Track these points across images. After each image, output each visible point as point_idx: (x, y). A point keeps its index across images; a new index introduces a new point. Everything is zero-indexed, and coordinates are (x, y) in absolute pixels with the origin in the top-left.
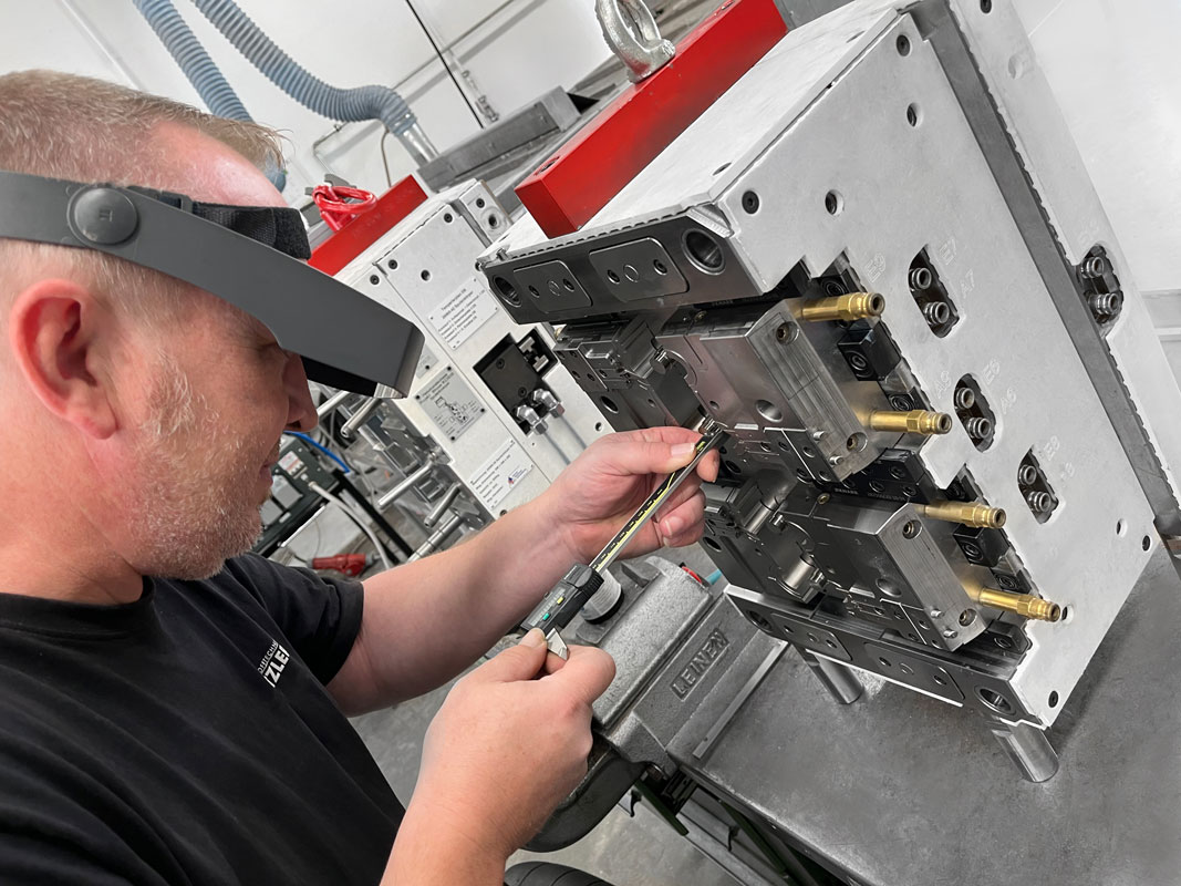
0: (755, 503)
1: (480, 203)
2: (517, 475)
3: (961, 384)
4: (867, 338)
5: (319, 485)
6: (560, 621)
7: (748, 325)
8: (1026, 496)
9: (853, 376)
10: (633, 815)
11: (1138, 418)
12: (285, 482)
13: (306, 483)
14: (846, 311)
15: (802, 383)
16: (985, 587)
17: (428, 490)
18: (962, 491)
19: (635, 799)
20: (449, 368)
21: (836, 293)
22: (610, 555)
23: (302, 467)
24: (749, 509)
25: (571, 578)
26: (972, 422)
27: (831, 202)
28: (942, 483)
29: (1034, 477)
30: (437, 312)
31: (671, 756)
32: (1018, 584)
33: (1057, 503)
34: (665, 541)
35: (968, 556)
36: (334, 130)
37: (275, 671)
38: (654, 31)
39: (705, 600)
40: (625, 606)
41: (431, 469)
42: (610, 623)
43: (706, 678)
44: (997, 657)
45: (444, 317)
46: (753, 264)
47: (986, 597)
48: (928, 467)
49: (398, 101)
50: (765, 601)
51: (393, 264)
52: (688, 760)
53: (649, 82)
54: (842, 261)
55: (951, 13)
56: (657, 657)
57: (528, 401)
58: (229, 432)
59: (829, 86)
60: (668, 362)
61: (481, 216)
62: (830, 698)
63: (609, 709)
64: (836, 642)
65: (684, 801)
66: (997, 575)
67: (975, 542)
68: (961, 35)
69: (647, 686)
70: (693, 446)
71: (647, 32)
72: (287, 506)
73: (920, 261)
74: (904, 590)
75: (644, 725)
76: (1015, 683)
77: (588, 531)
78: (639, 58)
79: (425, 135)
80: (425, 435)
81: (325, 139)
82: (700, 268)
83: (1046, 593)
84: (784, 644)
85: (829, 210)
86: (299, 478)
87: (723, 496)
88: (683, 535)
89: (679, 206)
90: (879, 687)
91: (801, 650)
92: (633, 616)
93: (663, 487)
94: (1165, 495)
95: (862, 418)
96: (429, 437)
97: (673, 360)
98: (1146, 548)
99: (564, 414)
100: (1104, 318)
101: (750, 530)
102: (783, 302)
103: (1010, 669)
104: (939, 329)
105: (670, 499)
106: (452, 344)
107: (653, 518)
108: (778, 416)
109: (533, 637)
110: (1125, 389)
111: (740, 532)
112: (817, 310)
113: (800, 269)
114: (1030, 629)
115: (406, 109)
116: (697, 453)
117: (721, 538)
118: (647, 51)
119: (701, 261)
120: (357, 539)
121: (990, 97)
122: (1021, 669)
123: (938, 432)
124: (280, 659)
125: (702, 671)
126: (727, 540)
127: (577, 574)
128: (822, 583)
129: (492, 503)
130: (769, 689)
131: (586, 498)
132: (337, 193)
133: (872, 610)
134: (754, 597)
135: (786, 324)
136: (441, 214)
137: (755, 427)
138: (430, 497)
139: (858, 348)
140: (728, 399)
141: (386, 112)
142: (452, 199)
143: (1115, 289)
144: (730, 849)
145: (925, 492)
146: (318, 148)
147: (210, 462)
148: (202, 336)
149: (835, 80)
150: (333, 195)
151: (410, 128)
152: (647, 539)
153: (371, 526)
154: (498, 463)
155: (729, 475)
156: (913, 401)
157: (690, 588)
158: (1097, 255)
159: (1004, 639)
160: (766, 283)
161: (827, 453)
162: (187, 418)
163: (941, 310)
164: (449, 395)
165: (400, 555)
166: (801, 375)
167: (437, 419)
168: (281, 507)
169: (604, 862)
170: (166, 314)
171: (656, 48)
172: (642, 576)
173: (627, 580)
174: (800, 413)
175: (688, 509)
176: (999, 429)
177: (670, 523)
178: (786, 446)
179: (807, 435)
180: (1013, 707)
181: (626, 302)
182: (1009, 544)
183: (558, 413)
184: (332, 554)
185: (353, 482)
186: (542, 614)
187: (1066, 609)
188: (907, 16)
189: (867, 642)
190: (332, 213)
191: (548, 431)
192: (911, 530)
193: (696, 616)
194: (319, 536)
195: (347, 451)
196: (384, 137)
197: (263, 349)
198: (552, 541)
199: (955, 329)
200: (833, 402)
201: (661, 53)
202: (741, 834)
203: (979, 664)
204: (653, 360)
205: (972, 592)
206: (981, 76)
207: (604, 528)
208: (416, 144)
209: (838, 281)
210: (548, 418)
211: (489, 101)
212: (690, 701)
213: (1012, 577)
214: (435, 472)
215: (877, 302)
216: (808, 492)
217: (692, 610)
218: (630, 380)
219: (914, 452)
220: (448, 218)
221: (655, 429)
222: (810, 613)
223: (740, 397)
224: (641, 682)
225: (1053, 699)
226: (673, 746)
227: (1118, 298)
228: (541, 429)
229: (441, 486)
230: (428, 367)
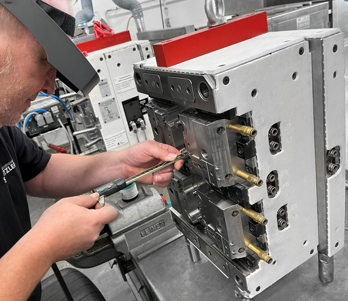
0: (189, 184)
1: (147, 49)
2: (121, 143)
3: (272, 173)
4: (247, 144)
5: (61, 121)
6: (107, 194)
7: (209, 122)
8: (278, 219)
9: (237, 155)
10: (112, 268)
11: (327, 209)
12: (50, 115)
13: (57, 118)
14: (243, 131)
15: (219, 150)
16: (252, 243)
17: (92, 136)
18: (257, 208)
19: (115, 263)
20: (114, 99)
21: (243, 124)
22: (133, 179)
23: (58, 113)
24: (187, 185)
25: (116, 181)
26: (270, 187)
27: (254, 93)
28: (252, 202)
29: (283, 214)
30: (117, 79)
31: (130, 254)
32: (263, 247)
33: (288, 226)
34: (154, 183)
35: (250, 230)
36: (115, 8)
37: (8, 170)
38: (223, 12)
39: (163, 209)
40: (136, 200)
41: (96, 129)
42: (129, 203)
43: (153, 234)
44: (245, 267)
45: (119, 81)
46: (218, 102)
47: (251, 246)
48: (249, 195)
49: (140, 8)
50: (181, 217)
51: (110, 57)
52: (135, 258)
53: (213, 28)
54: (249, 114)
55: (323, 47)
56: (140, 221)
57: (135, 121)
58: (19, 83)
59: (270, 54)
60: (180, 125)
61: (145, 53)
62: (189, 258)
63: (117, 231)
64: (198, 241)
65: (130, 271)
66: (257, 241)
67: (255, 227)
68: (323, 56)
69: (132, 228)
70: (176, 156)
71: (220, 11)
72: (48, 123)
73: (276, 126)
74: (225, 232)
75: (126, 241)
76: (248, 278)
77: (130, 169)
78: (213, 19)
79: (144, 22)
80: (97, 117)
81: (111, 10)
82: (201, 96)
83: (271, 253)
84: (182, 234)
85: (252, 95)
86: (56, 116)
87: (181, 177)
88: (161, 184)
89: (202, 72)
90: (206, 261)
91: (186, 238)
92: (138, 204)
93: (161, 165)
94: (325, 239)
95: (234, 170)
96: (98, 118)
97: (182, 125)
98: (311, 253)
99: (145, 130)
100: (330, 172)
101: (185, 192)
102: (224, 119)
103: (248, 273)
104: (273, 151)
105: (161, 170)
106: (118, 91)
107: (153, 173)
108: (207, 157)
109: (95, 195)
110: (326, 198)
111: (181, 191)
112: (234, 127)
113: (233, 111)
114: (260, 263)
115: (141, 12)
116: (177, 159)
117: (175, 190)
118: (217, 17)
119: (202, 94)
120: (67, 144)
121: (323, 81)
122: (252, 274)
123: (256, 185)
124: (12, 167)
125: (153, 231)
126: (176, 192)
127: (120, 181)
128: (201, 219)
129: (109, 149)
130: (171, 246)
131: (134, 158)
132: (102, 26)
133: (212, 234)
134: (178, 215)
135: (222, 127)
136: (133, 47)
137: (198, 158)
138: (92, 138)
139: (242, 146)
140: (194, 146)
141: (134, 10)
142: (138, 44)
143: (338, 164)
144: (139, 292)
145: (244, 203)
146: (108, 12)
147: (9, 90)
148: (23, 45)
149: (273, 52)
150: (101, 26)
151: (140, 18)
152: (149, 180)
153: (72, 142)
154: (117, 137)
155: (186, 171)
156: (254, 171)
157: (160, 203)
158: (337, 149)
159: (250, 262)
160: (220, 110)
161: (218, 176)
162: (6, 71)
163: (276, 145)
164: (110, 107)
165: (77, 151)
166: (220, 147)
167: (103, 113)
168: (46, 122)
169: (99, 280)
170: (13, 33)
171: (220, 18)
172: (146, 193)
173: (141, 191)
174: (214, 159)
175: (166, 176)
176: (279, 193)
177: (158, 177)
178: (205, 168)
179: (214, 167)
180: (244, 286)
181: (174, 98)
182: (265, 232)
183: (143, 129)
184: (57, 145)
185: (73, 125)
186: (102, 189)
187: (275, 261)
188: (308, 42)
189: (207, 244)
190: (98, 32)
191: (138, 133)
192: (235, 214)
193: (158, 213)
194: (55, 137)
195: (75, 114)
196: (131, 18)
197: (42, 60)
198: (117, 167)
199: (278, 153)
200: (227, 160)
201: (221, 20)
202: (144, 289)
203: (239, 267)
204: (175, 122)
205: (247, 243)
206: (323, 73)
207: (136, 170)
208: (140, 24)
209: (245, 120)
210: (140, 129)
211: (170, 21)
212: (144, 239)
213: (262, 243)
214: (96, 131)
215: (254, 132)
216: (208, 187)
217: (158, 210)
218: (166, 126)
219: (247, 188)
220: (134, 49)
221: (167, 145)
222: (193, 227)
223: (198, 147)
224: (131, 226)
225: (258, 289)
226: (132, 251)
227: (337, 167)
228: (135, 132)
229: (96, 136)
230: (107, 95)
